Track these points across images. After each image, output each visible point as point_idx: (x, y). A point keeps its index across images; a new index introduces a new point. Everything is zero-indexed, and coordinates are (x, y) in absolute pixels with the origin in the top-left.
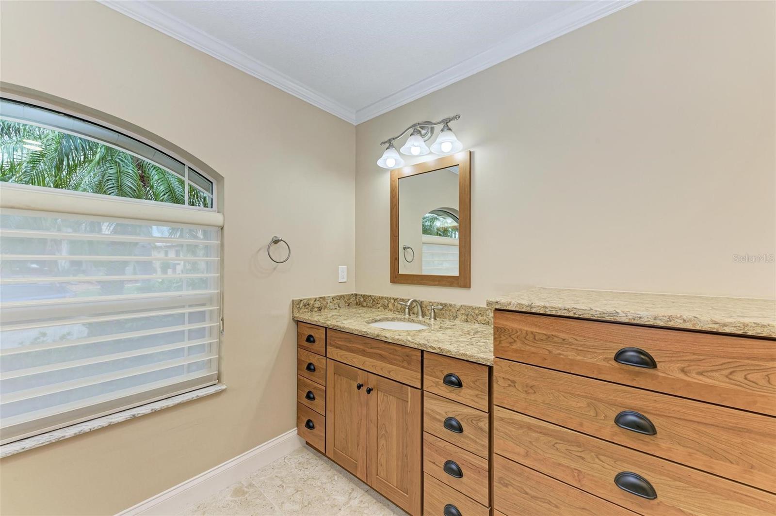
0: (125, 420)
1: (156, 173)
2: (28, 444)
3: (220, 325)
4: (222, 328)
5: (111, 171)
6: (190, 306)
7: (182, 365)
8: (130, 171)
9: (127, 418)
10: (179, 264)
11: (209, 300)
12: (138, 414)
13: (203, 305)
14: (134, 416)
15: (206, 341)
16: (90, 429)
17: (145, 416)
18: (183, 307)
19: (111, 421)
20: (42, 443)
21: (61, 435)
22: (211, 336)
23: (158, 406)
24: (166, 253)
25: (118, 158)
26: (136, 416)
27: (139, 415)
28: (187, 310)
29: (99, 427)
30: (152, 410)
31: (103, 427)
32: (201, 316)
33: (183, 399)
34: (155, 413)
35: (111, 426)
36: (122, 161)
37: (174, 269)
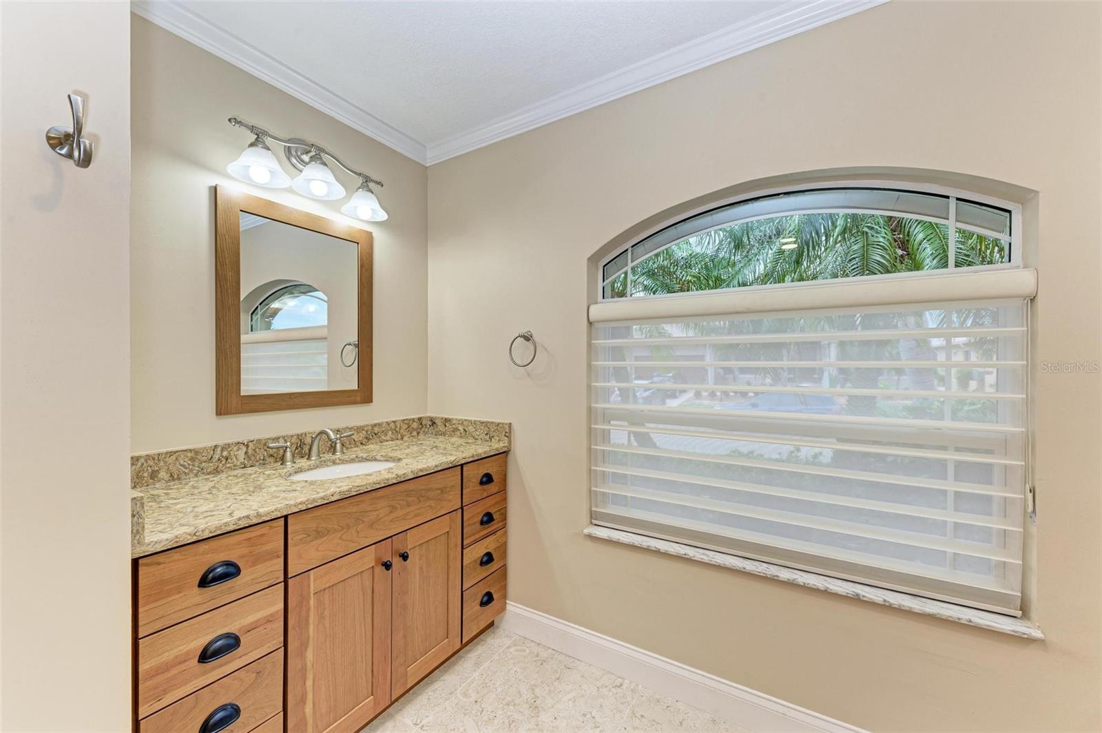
0: (846, 594)
1: (922, 229)
2: (749, 566)
3: (1025, 500)
4: (1030, 509)
5: (855, 247)
6: (958, 449)
7: (943, 551)
8: (881, 240)
9: (848, 593)
10: (991, 373)
11: (1002, 445)
12: (864, 596)
13: (989, 452)
14: (858, 595)
15: (996, 524)
16: (804, 584)
17: (872, 604)
18: (944, 448)
19: (828, 586)
20: (759, 572)
21: (776, 574)
22: (1005, 517)
23: (895, 599)
24: (967, 355)
25: (867, 226)
26: (861, 597)
27: (865, 599)
28: (951, 456)
29: (814, 587)
30: (885, 601)
31: (818, 589)
32: (984, 473)
33: (939, 611)
34: (887, 608)
35: (826, 593)
36: (872, 228)
37: (982, 382)
